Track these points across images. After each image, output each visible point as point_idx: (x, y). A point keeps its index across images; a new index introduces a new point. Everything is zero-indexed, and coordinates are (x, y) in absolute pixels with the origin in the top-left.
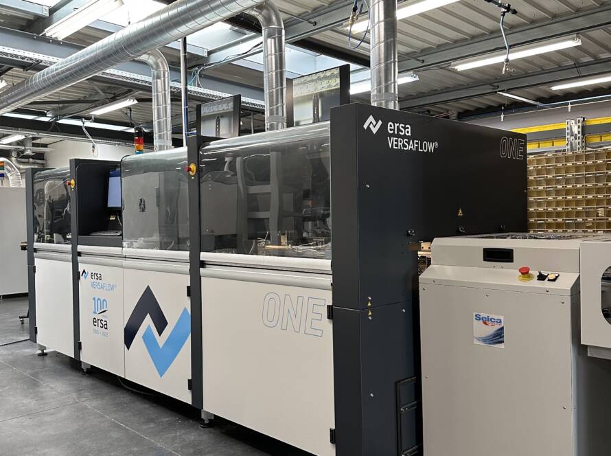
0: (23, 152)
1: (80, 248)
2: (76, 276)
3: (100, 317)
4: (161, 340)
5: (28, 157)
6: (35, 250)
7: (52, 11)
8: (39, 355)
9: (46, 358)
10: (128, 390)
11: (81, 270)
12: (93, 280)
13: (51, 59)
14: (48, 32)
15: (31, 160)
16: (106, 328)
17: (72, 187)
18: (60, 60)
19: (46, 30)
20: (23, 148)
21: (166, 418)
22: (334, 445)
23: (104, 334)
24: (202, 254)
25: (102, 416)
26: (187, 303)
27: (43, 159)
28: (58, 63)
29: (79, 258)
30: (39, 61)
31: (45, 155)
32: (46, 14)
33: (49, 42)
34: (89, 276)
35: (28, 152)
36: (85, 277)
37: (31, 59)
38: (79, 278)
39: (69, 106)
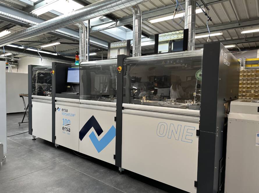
0: (10, 60)
1: (56, 98)
2: (54, 110)
3: (66, 127)
4: (100, 138)
5: (12, 62)
6: (32, 98)
7: (35, 4)
8: (33, 140)
9: (36, 141)
10: (79, 156)
11: (56, 107)
12: (63, 112)
13: (34, 23)
14: (33, 12)
15: (13, 63)
16: (70, 131)
17: (53, 73)
18: (37, 24)
19: (32, 11)
20: (11, 58)
21: (102, 170)
22: (196, 188)
23: (68, 134)
24: (123, 104)
25: (74, 170)
26: (114, 124)
27: (17, 63)
28: (37, 25)
29: (55, 102)
30: (29, 23)
31: (18, 62)
32: (32, 4)
33: (32, 16)
34: (61, 110)
35: (12, 60)
36: (59, 110)
37: (26, 22)
38: (55, 111)
39: (33, 43)
